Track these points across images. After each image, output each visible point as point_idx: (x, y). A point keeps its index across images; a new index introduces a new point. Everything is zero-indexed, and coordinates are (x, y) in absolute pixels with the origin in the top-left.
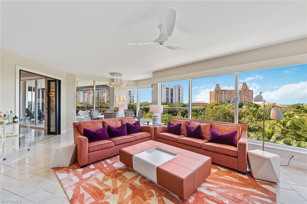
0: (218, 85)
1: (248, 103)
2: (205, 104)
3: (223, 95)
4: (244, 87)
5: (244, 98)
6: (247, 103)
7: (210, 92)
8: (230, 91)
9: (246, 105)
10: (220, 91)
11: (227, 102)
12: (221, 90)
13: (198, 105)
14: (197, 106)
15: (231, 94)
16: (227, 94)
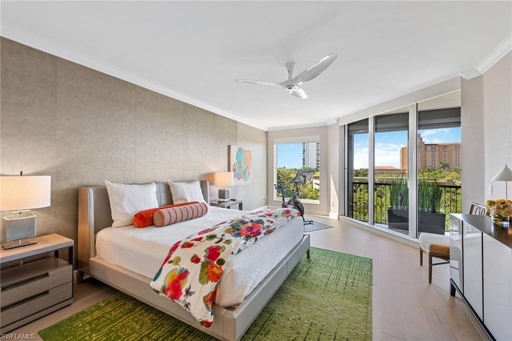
3: (429, 154)
8: (443, 146)
10: (423, 147)
12: (425, 145)
13: (385, 172)
15: (445, 151)
16: (437, 152)
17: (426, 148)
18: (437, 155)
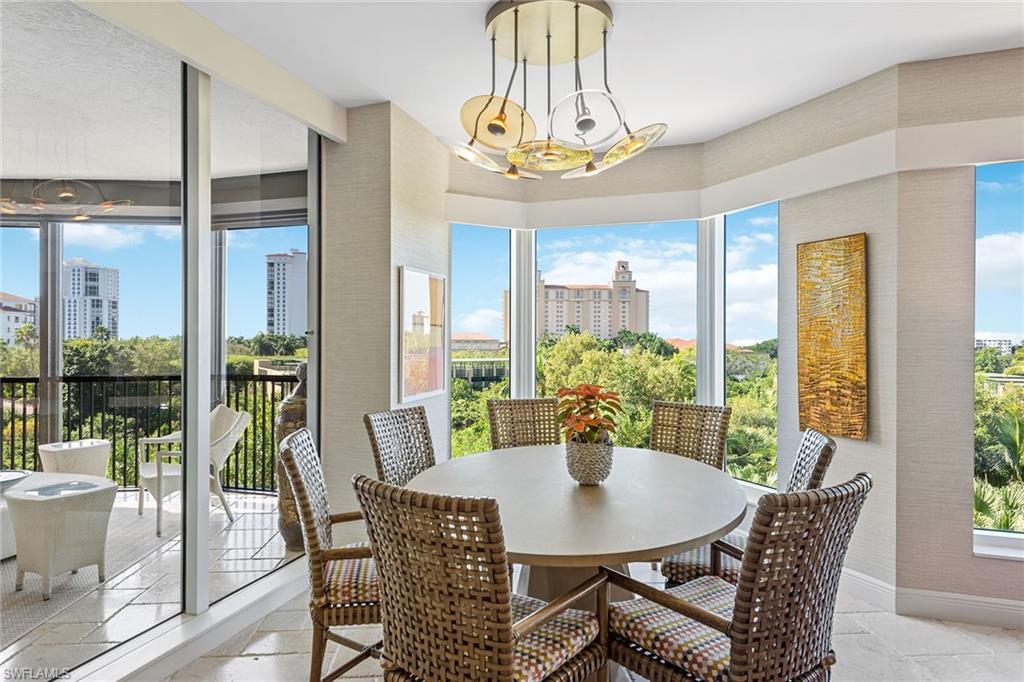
1: (638, 338)
4: (620, 279)
5: (621, 319)
8: (575, 290)
10: (542, 291)
12: (547, 287)
15: (578, 302)
16: (565, 304)
17: (547, 293)
18: (565, 309)
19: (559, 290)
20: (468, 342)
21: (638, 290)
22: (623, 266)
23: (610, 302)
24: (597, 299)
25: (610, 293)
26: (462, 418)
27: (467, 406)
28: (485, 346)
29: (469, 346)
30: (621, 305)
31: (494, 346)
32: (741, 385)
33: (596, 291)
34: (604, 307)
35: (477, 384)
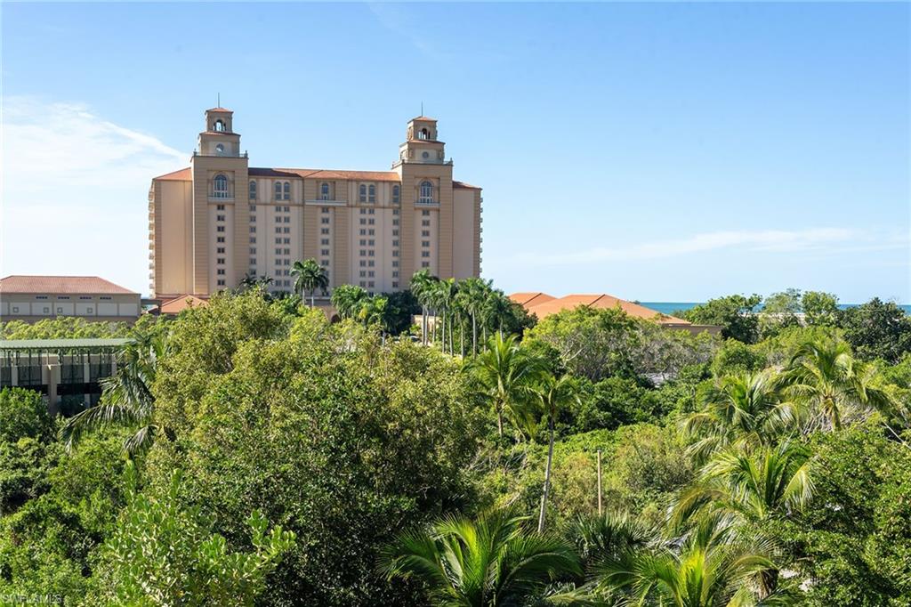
0: (218, 118)
1: (454, 291)
2: (106, 298)
3: (266, 217)
4: (418, 159)
5: (420, 249)
6: (445, 292)
7: (157, 182)
8: (318, 180)
9: (437, 309)
10: (243, 182)
11: (296, 281)
12: (252, 172)
13: (38, 308)
14: (31, 319)
15: (325, 209)
16: (294, 213)
17: (253, 187)
18: (294, 225)
19: (283, 181)
20: (64, 297)
21: (457, 186)
22: (425, 130)
23: (395, 212)
24: (367, 204)
25: (396, 188)
26: (27, 483)
27: (41, 453)
28: (106, 308)
29: (67, 307)
30: (420, 217)
31: (128, 309)
32: (657, 395)
33: (366, 186)
34: (384, 221)
35: (69, 398)
